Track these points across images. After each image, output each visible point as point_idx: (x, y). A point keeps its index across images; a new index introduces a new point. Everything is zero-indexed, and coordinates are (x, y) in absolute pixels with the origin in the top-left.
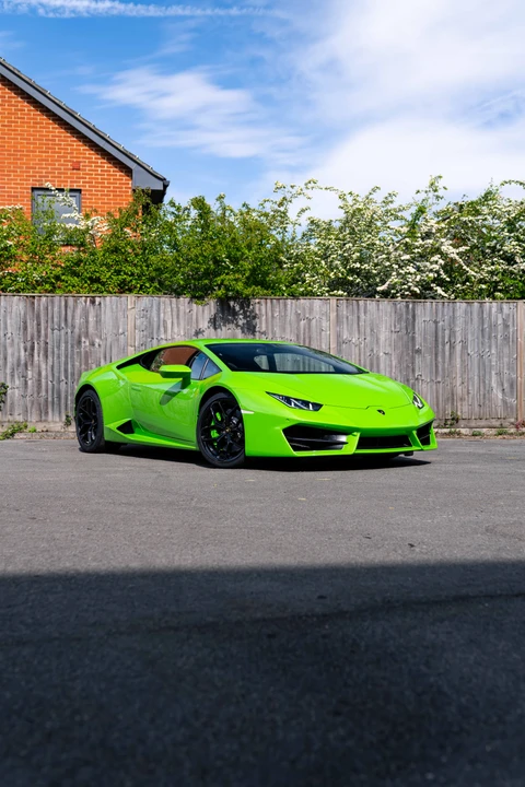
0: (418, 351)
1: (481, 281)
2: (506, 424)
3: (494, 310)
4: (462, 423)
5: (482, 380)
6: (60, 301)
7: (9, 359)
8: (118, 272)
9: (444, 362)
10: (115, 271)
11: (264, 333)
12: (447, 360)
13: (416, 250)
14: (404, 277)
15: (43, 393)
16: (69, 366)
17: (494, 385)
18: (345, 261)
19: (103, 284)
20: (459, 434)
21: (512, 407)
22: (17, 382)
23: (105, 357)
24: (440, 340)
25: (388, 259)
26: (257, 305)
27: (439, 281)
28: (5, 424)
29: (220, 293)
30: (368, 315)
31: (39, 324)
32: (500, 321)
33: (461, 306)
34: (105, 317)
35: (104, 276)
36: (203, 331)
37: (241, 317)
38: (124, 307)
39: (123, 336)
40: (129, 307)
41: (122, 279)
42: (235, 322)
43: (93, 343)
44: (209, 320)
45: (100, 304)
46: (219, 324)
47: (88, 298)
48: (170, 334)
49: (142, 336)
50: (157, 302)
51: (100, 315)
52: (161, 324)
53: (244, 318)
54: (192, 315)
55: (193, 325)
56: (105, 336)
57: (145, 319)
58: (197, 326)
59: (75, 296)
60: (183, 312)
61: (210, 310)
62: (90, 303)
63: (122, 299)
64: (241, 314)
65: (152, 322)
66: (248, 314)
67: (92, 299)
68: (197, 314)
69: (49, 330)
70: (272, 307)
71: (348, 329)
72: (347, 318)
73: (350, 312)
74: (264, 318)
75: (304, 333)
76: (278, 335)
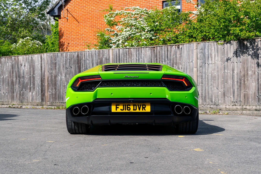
26: (259, 42)
34: (184, 54)
35: (195, 34)
36: (231, 59)
37: (251, 49)
38: (192, 49)
39: (192, 63)
40: (194, 49)
41: (204, 35)
42: (248, 53)
43: (179, 67)
44: (233, 52)
45: (182, 48)
46: (239, 54)
47: (177, 46)
48: (214, 61)
49: (200, 63)
50: (207, 45)
51: (182, 53)
52: (209, 57)
53: (252, 50)
54: (225, 50)
55: (225, 55)
56: (184, 63)
57: (201, 54)
58: (227, 55)
59: (171, 46)
60: (220, 49)
61: (234, 47)
62: (177, 48)
63: (191, 45)
64: (251, 48)
65: (205, 55)
66: (255, 47)
67: (178, 46)
68: (227, 49)
69: (161, 62)
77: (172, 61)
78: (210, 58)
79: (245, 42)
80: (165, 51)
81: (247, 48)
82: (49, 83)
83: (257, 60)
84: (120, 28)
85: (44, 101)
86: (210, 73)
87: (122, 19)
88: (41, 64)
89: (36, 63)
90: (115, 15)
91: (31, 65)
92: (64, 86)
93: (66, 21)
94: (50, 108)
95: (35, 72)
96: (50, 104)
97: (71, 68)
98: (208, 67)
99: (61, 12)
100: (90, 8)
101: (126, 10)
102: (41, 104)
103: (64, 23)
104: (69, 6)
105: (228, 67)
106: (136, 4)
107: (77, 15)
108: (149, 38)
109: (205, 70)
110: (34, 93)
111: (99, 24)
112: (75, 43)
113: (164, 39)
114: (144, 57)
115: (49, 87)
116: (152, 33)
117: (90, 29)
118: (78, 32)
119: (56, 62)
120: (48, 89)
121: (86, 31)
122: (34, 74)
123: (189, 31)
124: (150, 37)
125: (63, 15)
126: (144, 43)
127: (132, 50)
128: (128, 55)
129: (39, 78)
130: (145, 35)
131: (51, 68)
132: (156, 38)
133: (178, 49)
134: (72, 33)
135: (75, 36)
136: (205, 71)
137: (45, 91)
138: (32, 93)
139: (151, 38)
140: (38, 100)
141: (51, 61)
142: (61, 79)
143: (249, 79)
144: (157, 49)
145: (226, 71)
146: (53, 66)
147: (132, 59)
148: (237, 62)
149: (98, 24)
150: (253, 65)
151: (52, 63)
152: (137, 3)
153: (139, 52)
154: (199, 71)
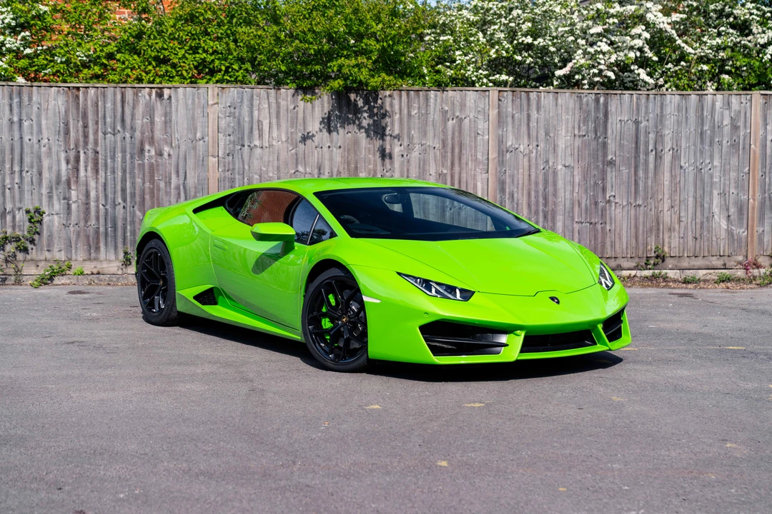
0: (611, 163)
1: (701, 60)
2: (731, 263)
3: (718, 105)
4: (670, 262)
5: (700, 203)
6: (115, 94)
7: (46, 174)
8: (195, 50)
9: (647, 178)
10: (191, 48)
11: (398, 137)
12: (651, 175)
13: (611, 21)
14: (593, 57)
15: (93, 222)
16: (128, 184)
17: (716, 210)
18: (512, 35)
19: (174, 66)
20: (665, 278)
21: (740, 240)
22: (57, 207)
23: (178, 172)
24: (642, 148)
25: (572, 32)
26: (388, 100)
27: (643, 62)
28: (42, 264)
29: (337, 84)
30: (542, 112)
31: (85, 126)
32: (727, 121)
33: (672, 99)
34: (177, 116)
35: (175, 54)
36: (313, 136)
37: (366, 115)
38: (203, 101)
39: (201, 142)
40: (210, 103)
41: (201, 59)
42: (357, 122)
43: (161, 152)
44: (321, 120)
45: (170, 98)
46: (336, 125)
47: (154, 91)
48: (267, 140)
49: (228, 143)
50: (249, 95)
51: (171, 113)
52: (254, 126)
53: (369, 117)
54: (297, 113)
55: (298, 127)
56: (177, 142)
57: (231, 118)
58: (304, 127)
59: (135, 88)
60: (285, 108)
61: (323, 107)
62: (156, 96)
63: (200, 91)
64: (366, 111)
65: (242, 123)
66: (375, 110)
67: (159, 91)
68: (304, 111)
69: (100, 134)
70: (408, 101)
71: (513, 132)
72: (513, 117)
73: (517, 109)
74: (397, 117)
75: (453, 138)
76: (416, 141)
77: (138, 134)
78: (256, 133)
79: (353, 96)
81: (357, 111)
83: (381, 141)
86: (256, 173)
98: (250, 157)
105: (306, 159)
109: (241, 163)
116: (23, 37)
124: (15, 48)
132: (36, 52)
133: (158, 99)
136: (241, 166)
144: (86, 94)
145: (300, 168)
148: (329, 147)
150: (370, 156)
153: (20, 98)
154: (224, 166)
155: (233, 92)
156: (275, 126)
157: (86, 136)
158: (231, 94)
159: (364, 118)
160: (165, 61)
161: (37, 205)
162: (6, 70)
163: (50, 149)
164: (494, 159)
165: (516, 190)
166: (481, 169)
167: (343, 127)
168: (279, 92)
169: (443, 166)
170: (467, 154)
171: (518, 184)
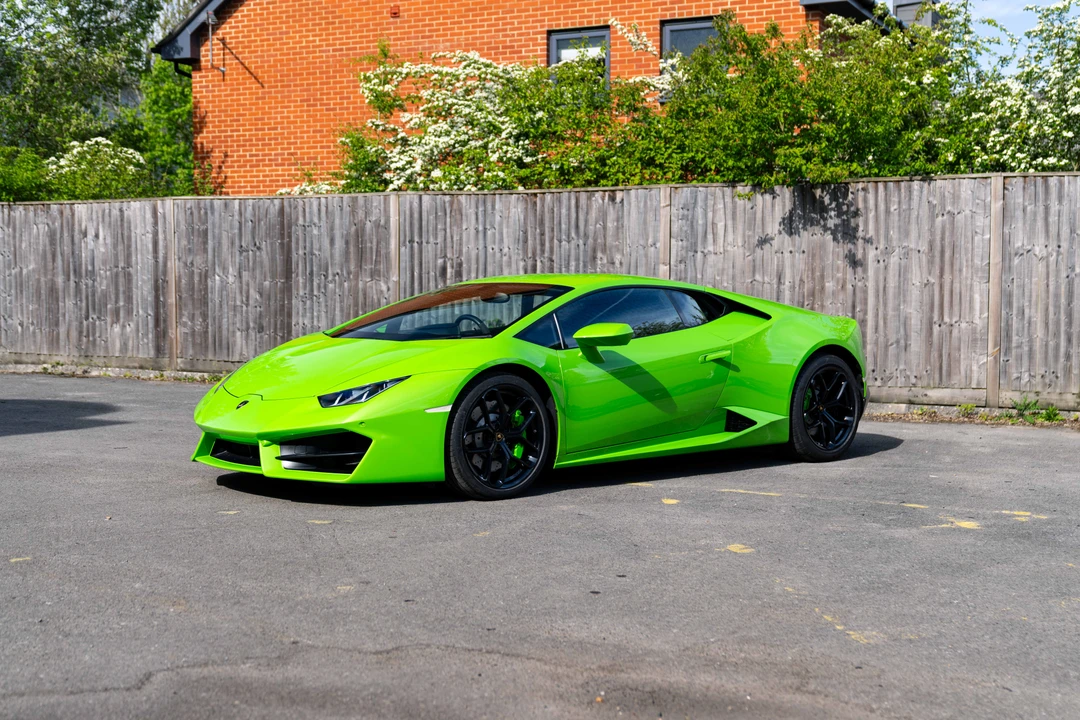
6: (569, 199)
8: (682, 148)
11: (868, 241)
19: (661, 166)
26: (861, 194)
30: (1065, 202)
31: (542, 234)
34: (629, 220)
35: (662, 154)
36: (772, 239)
37: (833, 214)
38: (655, 204)
39: (653, 249)
40: (662, 205)
41: (689, 158)
42: (822, 222)
43: (612, 259)
44: (781, 220)
45: (623, 200)
46: (797, 226)
47: (607, 194)
48: (722, 245)
49: (679, 249)
50: (703, 195)
51: (622, 217)
52: (708, 231)
53: (837, 216)
54: (755, 213)
55: (756, 230)
56: (628, 249)
57: (684, 221)
58: (763, 230)
59: (588, 191)
60: (742, 208)
61: (784, 206)
62: (609, 200)
63: (653, 192)
64: (833, 210)
65: (695, 227)
66: (845, 208)
67: (611, 194)
68: (763, 211)
69: (555, 241)
70: (886, 194)
71: (1024, 230)
72: (1024, 210)
73: (1030, 199)
74: (871, 215)
75: (943, 239)
76: (895, 243)
77: (590, 241)
78: (710, 237)
79: (818, 192)
80: (569, 209)
81: (823, 209)
82: (180, 297)
83: (851, 245)
84: (417, 120)
85: (165, 354)
87: (425, 94)
88: (155, 234)
89: (136, 228)
90: (400, 79)
91: (120, 235)
92: (235, 306)
93: (218, 81)
94: (186, 379)
95: (134, 258)
96: (185, 363)
97: (259, 248)
98: (704, 264)
99: (203, 49)
100: (304, 40)
101: (434, 61)
102: (156, 362)
103: (213, 86)
104: (230, 28)
105: (765, 266)
106: (460, 34)
107: (257, 62)
108: (515, 161)
109: (693, 271)
110: (128, 329)
111: (335, 94)
112: (251, 156)
113: (562, 164)
114: (501, 224)
115: (181, 309)
116: (523, 146)
117: (301, 111)
118: (263, 119)
119: (207, 229)
120: (180, 315)
121: (289, 117)
122: (129, 264)
123: (642, 144)
124: (515, 158)
125: (210, 57)
126: (497, 176)
127: (463, 199)
128: (448, 216)
129: (145, 278)
130: (501, 149)
131: (189, 249)
132: (537, 160)
133: (610, 203)
134: (239, 120)
135: (251, 130)
136: (694, 274)
137: (168, 323)
138: (124, 327)
139: (520, 159)
140: (143, 349)
141: (190, 225)
142: (224, 286)
143: (828, 303)
144: (543, 201)
145: (758, 277)
146: (195, 241)
147: (461, 227)
148: (791, 252)
149: (329, 94)
150: (839, 262)
151: (193, 232)
152: (463, 31)
153: (485, 206)
154: (676, 274)
155: (685, 192)
156: (730, 229)
157: (543, 244)
158: (684, 195)
159: (831, 217)
160: (650, 162)
161: (498, 317)
162: (504, 180)
163: (510, 258)
164: (997, 264)
165: (1027, 304)
166: (980, 278)
167: (805, 229)
168: (735, 190)
169: (930, 274)
170: (962, 259)
171: (1031, 296)
